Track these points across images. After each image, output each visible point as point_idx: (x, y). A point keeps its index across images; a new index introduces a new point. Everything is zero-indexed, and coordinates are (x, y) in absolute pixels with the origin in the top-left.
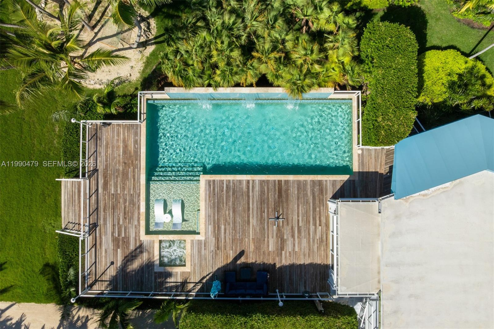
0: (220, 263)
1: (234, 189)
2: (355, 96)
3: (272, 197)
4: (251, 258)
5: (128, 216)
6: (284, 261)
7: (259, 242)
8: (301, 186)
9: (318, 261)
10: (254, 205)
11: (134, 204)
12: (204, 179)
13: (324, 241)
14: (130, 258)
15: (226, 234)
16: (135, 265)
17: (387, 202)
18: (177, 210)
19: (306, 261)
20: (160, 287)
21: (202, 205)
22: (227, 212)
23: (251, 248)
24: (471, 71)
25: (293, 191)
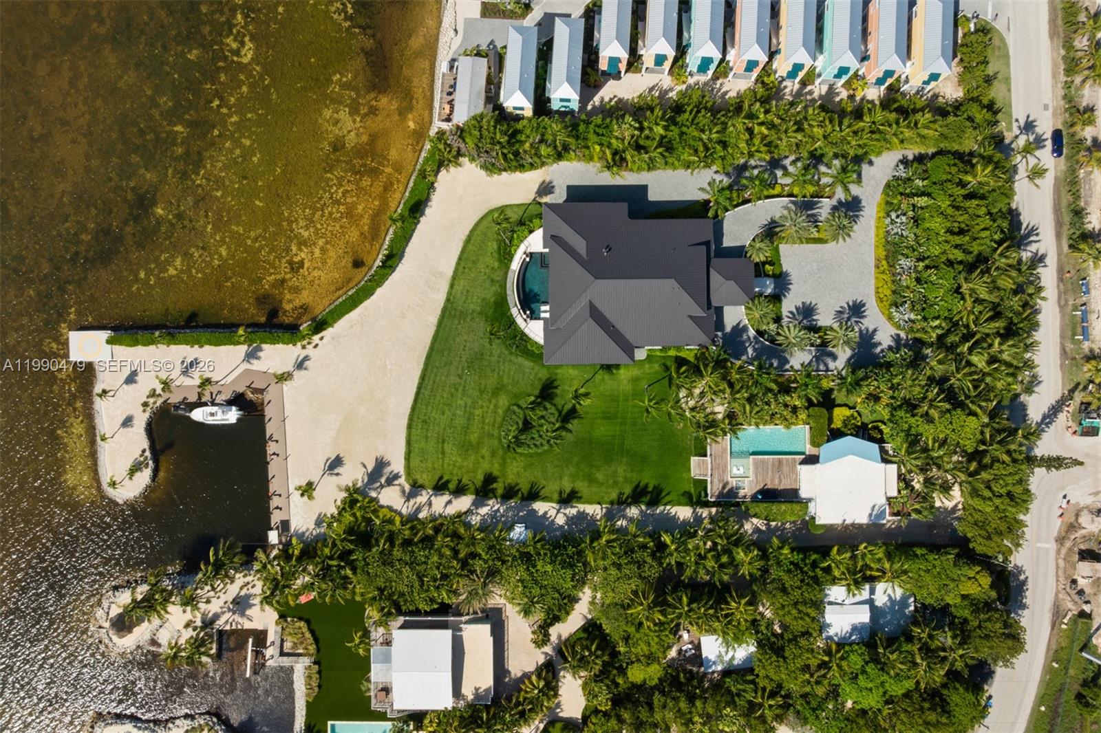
0: (758, 488)
1: (762, 461)
2: (807, 427)
3: (777, 464)
4: (769, 486)
5: (724, 471)
6: (781, 487)
7: (772, 480)
8: (787, 459)
9: (794, 487)
10: (770, 467)
11: (726, 467)
12: (752, 457)
13: (796, 480)
14: (724, 487)
15: (760, 478)
16: (727, 489)
17: (818, 466)
18: (741, 469)
19: (789, 487)
20: (736, 497)
21: (751, 467)
22: (760, 470)
23: (769, 483)
24: (852, 415)
25: (784, 462)
